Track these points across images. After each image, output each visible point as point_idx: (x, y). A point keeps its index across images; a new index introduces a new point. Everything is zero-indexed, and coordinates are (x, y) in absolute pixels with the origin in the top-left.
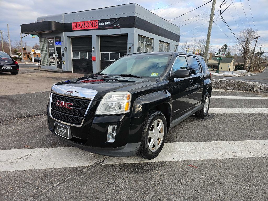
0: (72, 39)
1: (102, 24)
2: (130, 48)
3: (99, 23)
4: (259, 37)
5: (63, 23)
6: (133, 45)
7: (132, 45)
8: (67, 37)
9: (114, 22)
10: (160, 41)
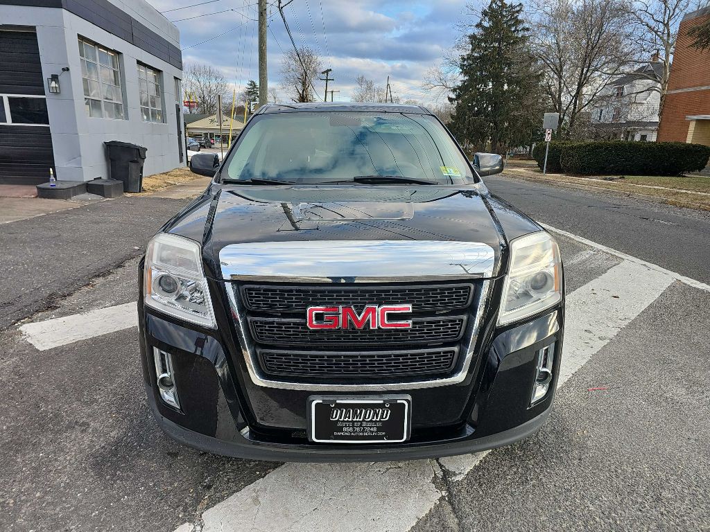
2: (55, 78)
4: (331, 70)
6: (68, 69)
7: (64, 70)
10: (139, 63)
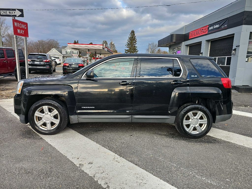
0: (190, 47)
1: (212, 28)
2: (235, 50)
3: (209, 28)
5: (184, 34)
6: (239, 46)
7: (237, 46)
8: (186, 45)
9: (222, 24)
